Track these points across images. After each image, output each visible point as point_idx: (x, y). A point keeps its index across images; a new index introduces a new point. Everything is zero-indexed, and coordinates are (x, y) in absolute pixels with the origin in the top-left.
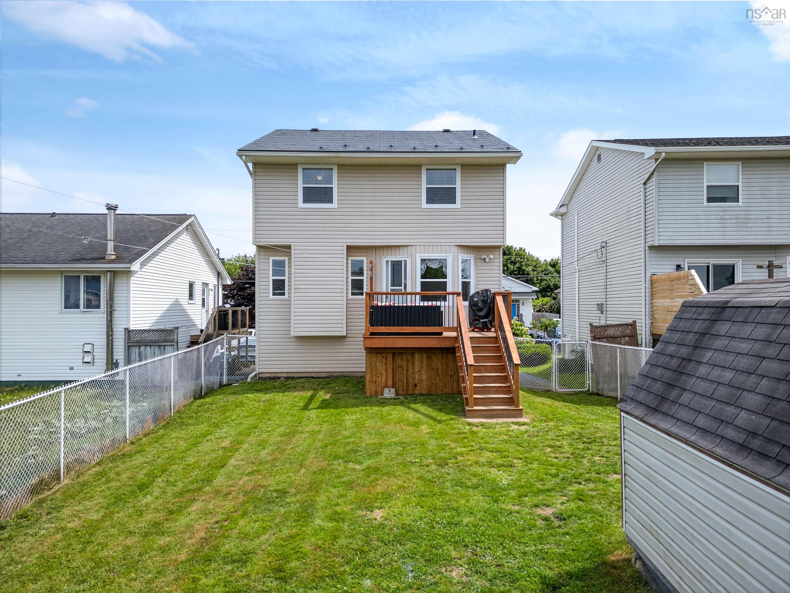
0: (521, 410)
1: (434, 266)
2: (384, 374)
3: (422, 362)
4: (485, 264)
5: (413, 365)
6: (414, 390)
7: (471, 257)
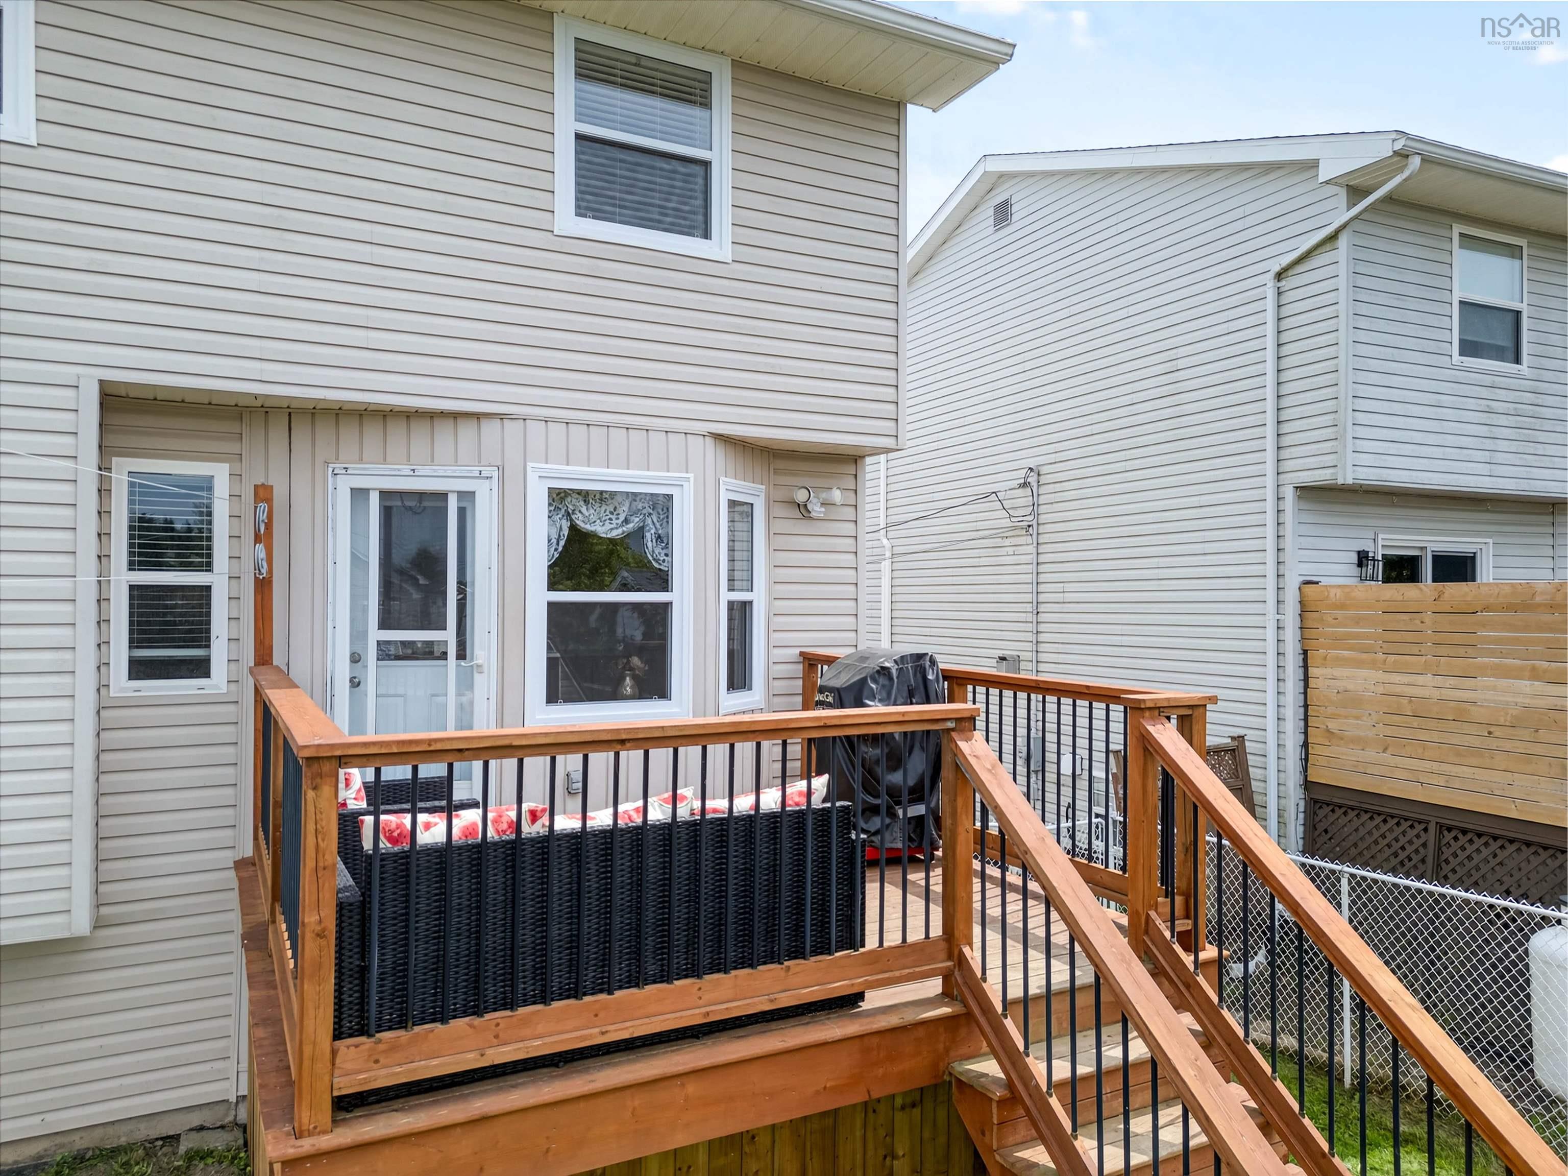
1: (606, 527)
7: (755, 492)
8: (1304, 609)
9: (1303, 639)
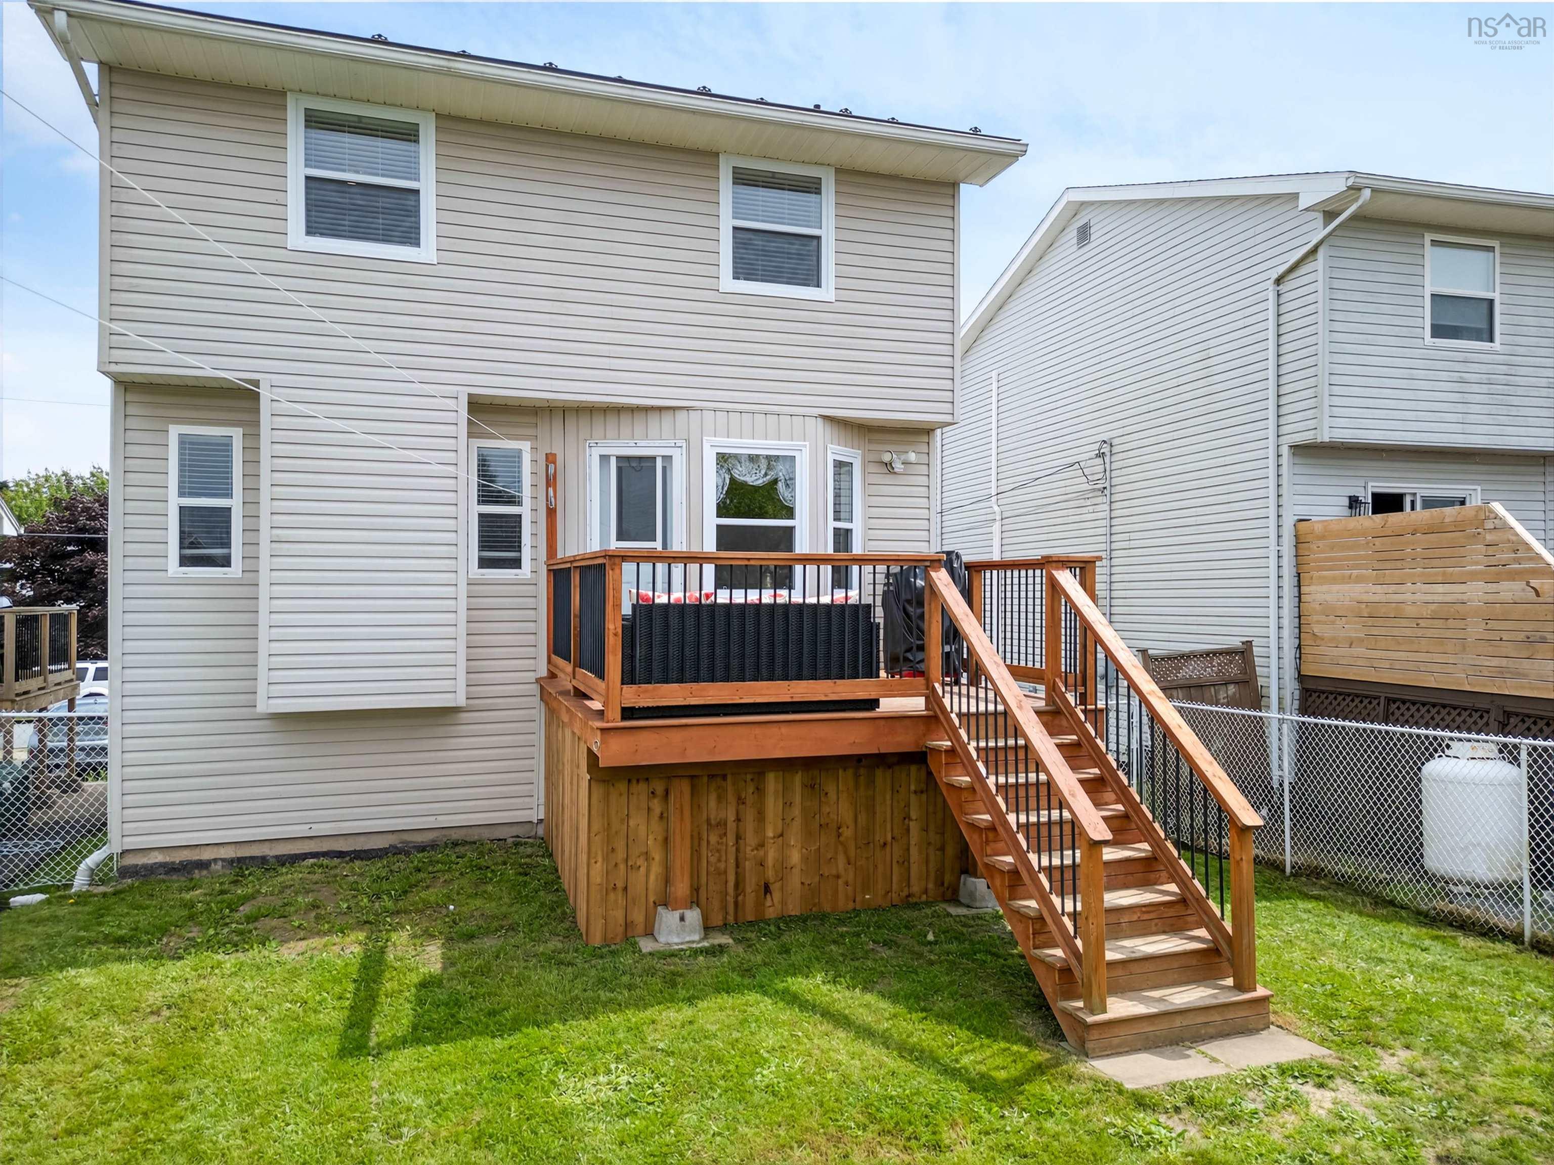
0: (1265, 1000)
1: (754, 478)
2: (657, 856)
3: (788, 804)
4: (889, 479)
5: (761, 816)
6: (759, 905)
7: (853, 455)
8: (1299, 541)
9: (1298, 565)
